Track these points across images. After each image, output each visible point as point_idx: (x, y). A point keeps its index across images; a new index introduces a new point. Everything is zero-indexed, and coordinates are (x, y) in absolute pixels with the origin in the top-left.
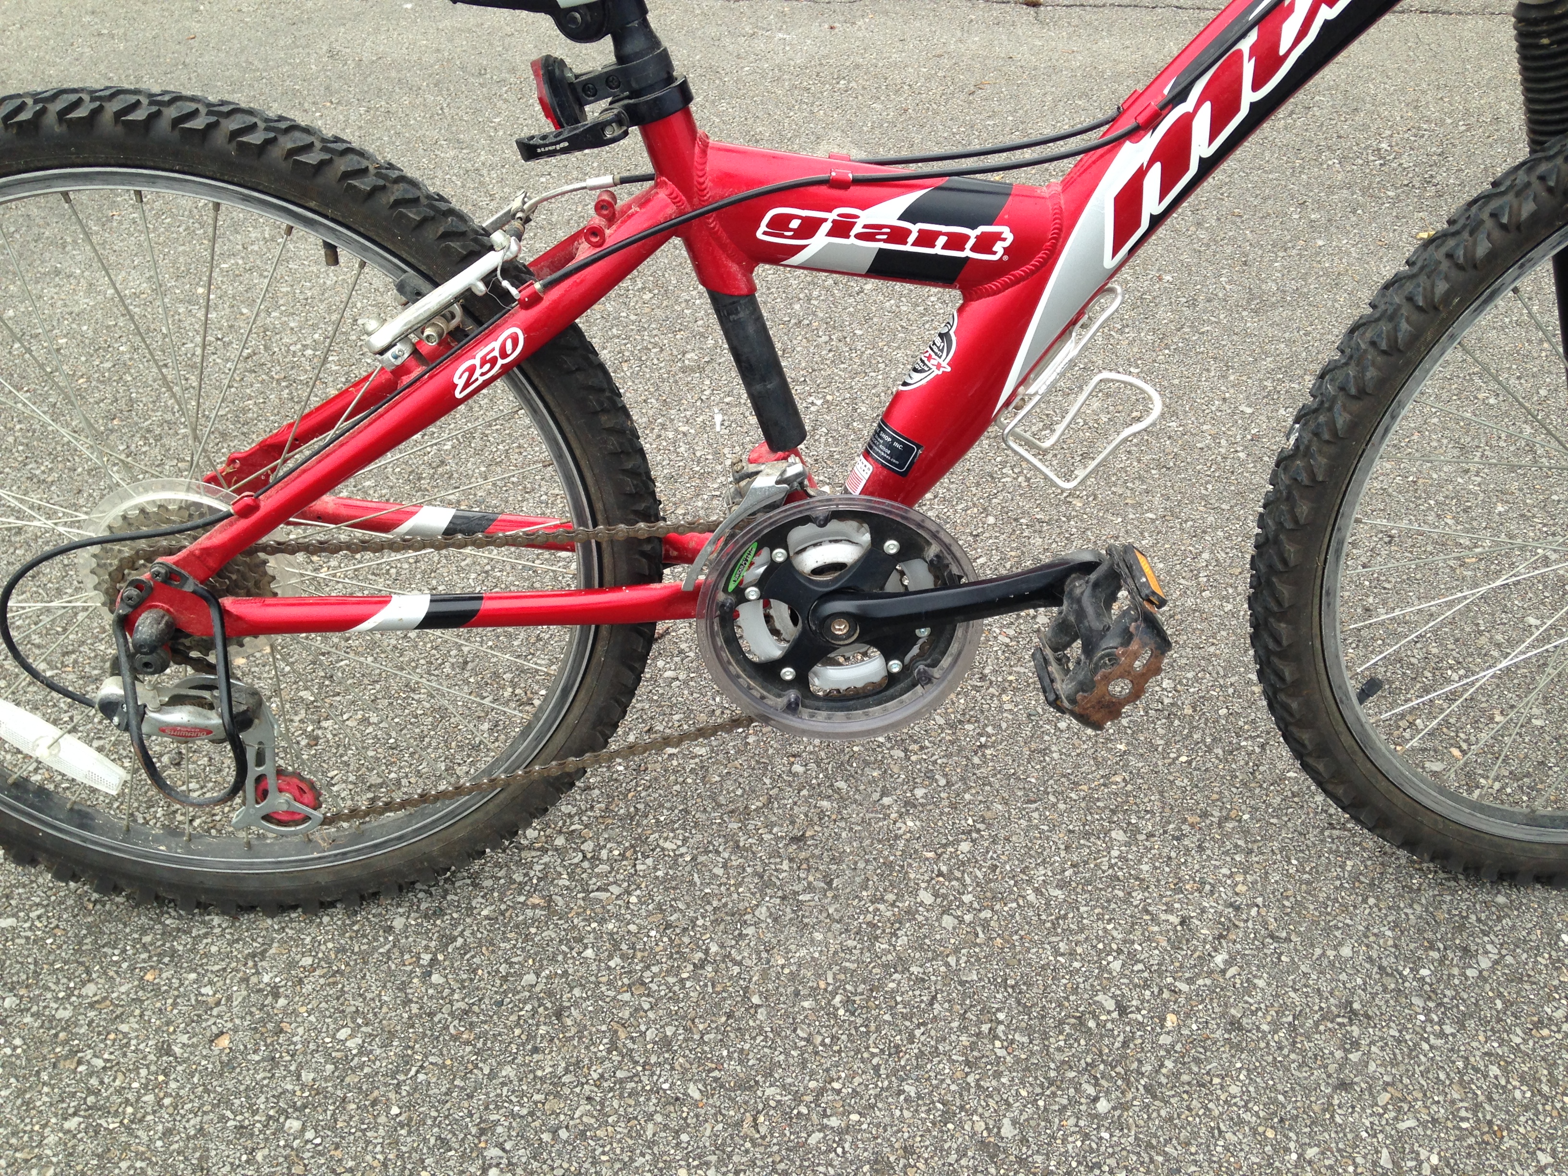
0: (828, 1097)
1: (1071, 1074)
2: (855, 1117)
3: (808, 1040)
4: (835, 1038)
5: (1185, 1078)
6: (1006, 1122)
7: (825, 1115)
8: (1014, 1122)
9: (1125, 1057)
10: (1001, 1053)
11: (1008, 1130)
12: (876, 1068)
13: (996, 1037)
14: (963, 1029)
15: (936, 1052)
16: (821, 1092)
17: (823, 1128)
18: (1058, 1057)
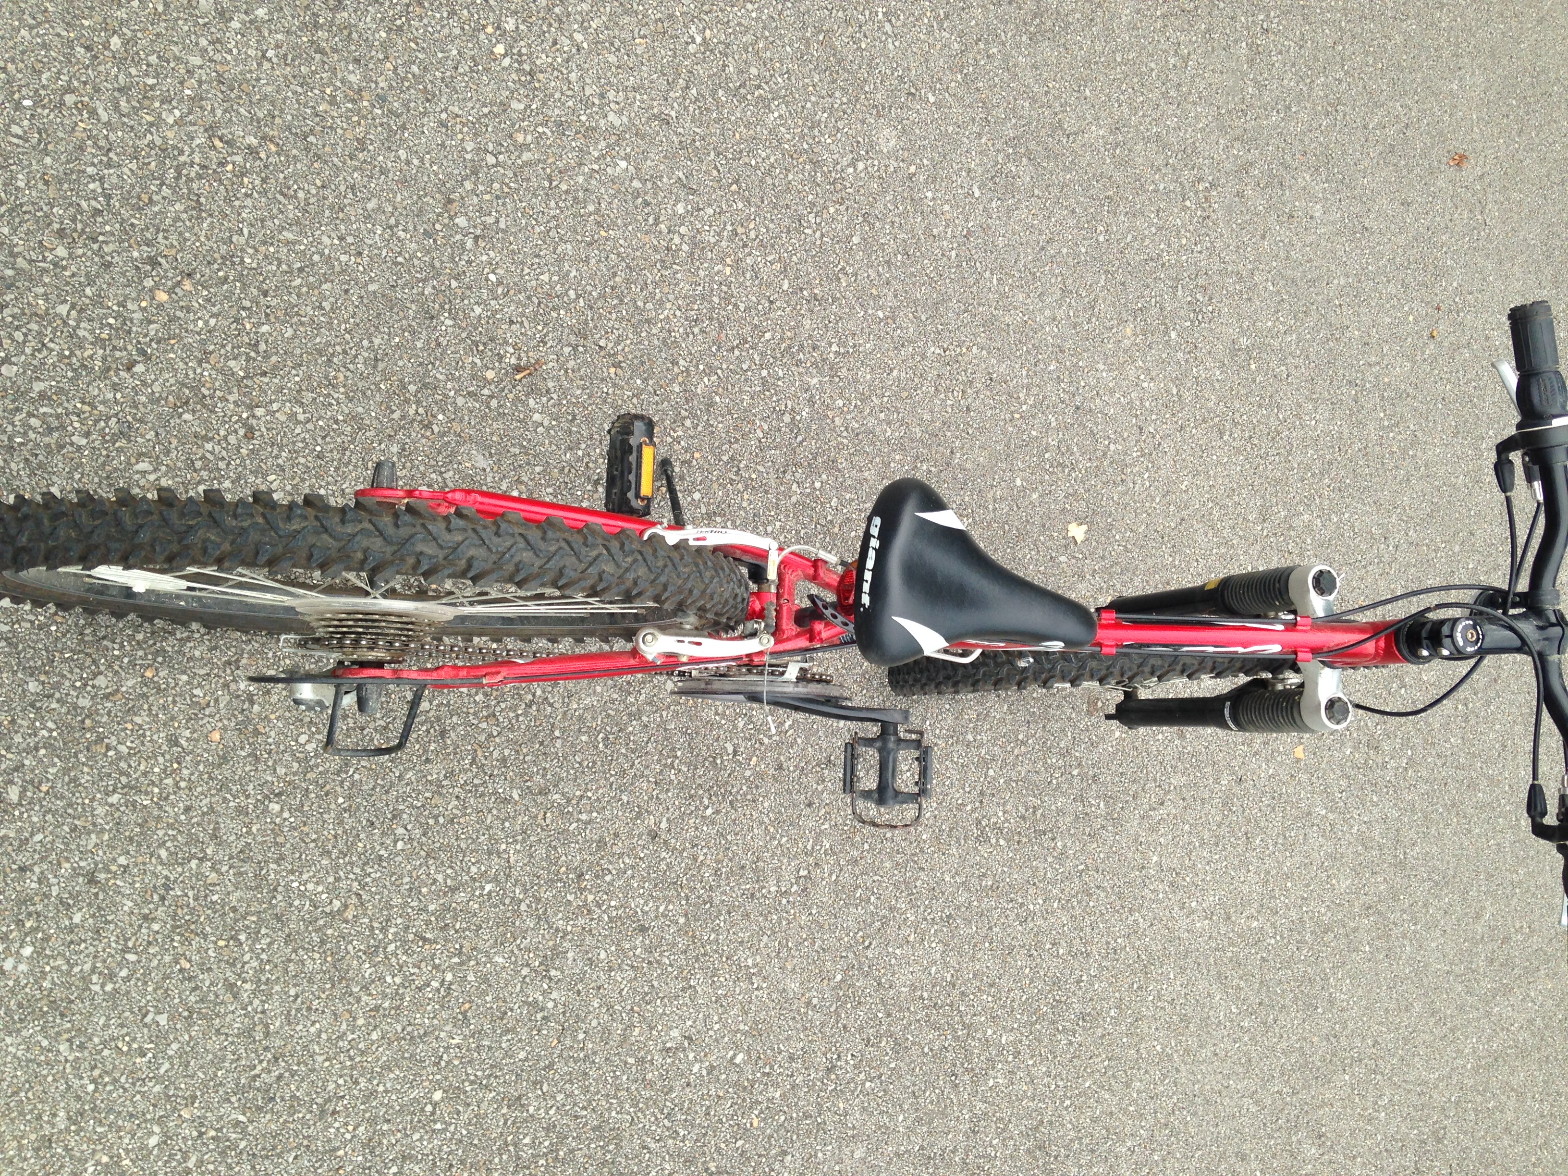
0: (584, 801)
1: (701, 792)
2: (595, 814)
3: (579, 763)
4: (594, 763)
5: (749, 797)
6: (665, 819)
7: (581, 813)
8: (668, 819)
9: (727, 783)
10: (673, 777)
11: (664, 825)
12: (611, 785)
13: (673, 767)
14: (659, 761)
15: (642, 776)
16: (581, 797)
17: (578, 820)
18: (699, 781)
